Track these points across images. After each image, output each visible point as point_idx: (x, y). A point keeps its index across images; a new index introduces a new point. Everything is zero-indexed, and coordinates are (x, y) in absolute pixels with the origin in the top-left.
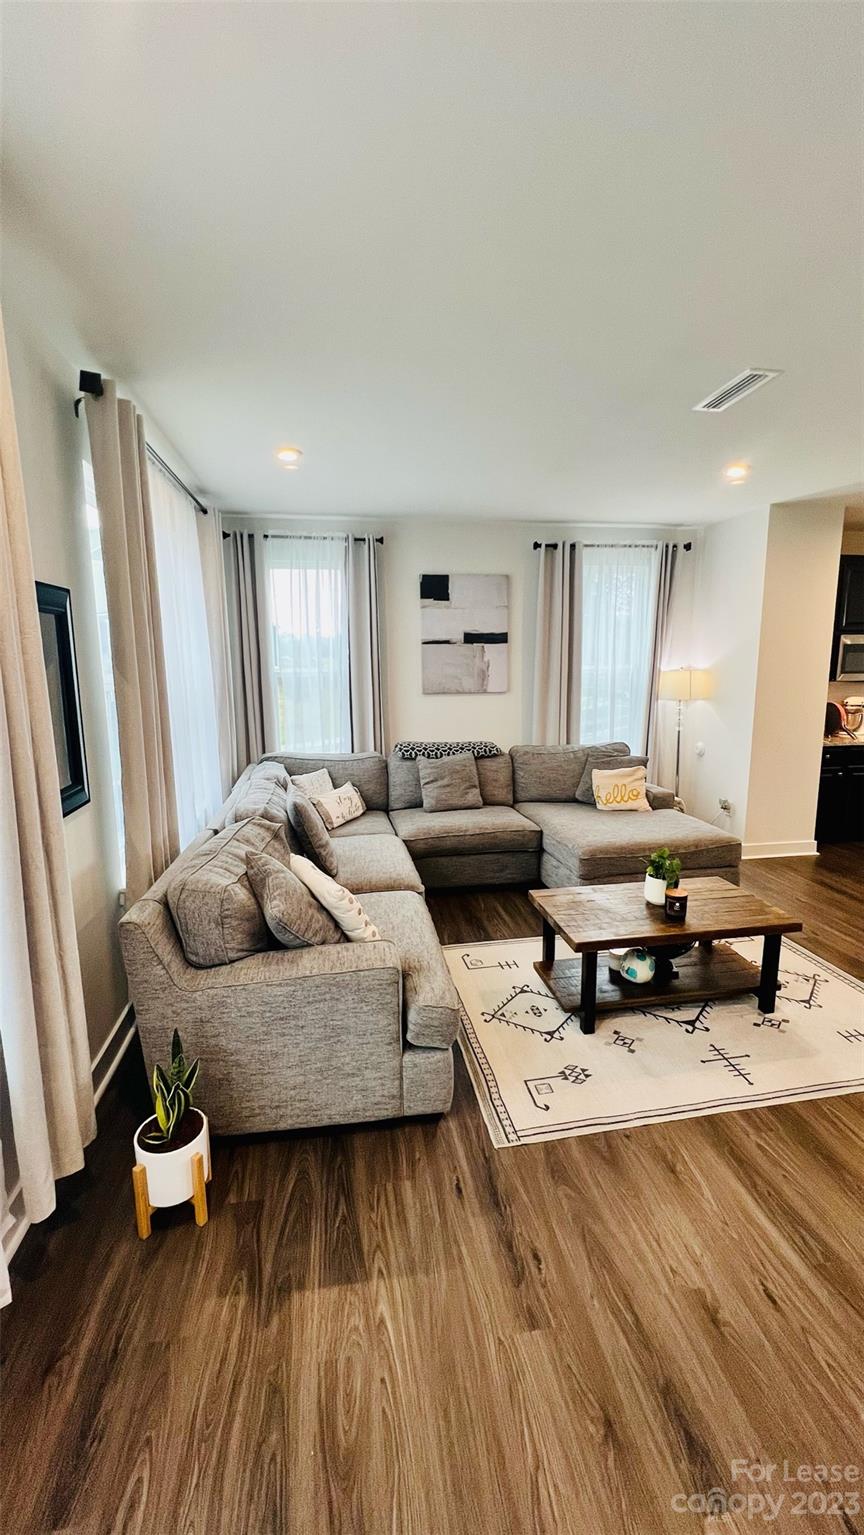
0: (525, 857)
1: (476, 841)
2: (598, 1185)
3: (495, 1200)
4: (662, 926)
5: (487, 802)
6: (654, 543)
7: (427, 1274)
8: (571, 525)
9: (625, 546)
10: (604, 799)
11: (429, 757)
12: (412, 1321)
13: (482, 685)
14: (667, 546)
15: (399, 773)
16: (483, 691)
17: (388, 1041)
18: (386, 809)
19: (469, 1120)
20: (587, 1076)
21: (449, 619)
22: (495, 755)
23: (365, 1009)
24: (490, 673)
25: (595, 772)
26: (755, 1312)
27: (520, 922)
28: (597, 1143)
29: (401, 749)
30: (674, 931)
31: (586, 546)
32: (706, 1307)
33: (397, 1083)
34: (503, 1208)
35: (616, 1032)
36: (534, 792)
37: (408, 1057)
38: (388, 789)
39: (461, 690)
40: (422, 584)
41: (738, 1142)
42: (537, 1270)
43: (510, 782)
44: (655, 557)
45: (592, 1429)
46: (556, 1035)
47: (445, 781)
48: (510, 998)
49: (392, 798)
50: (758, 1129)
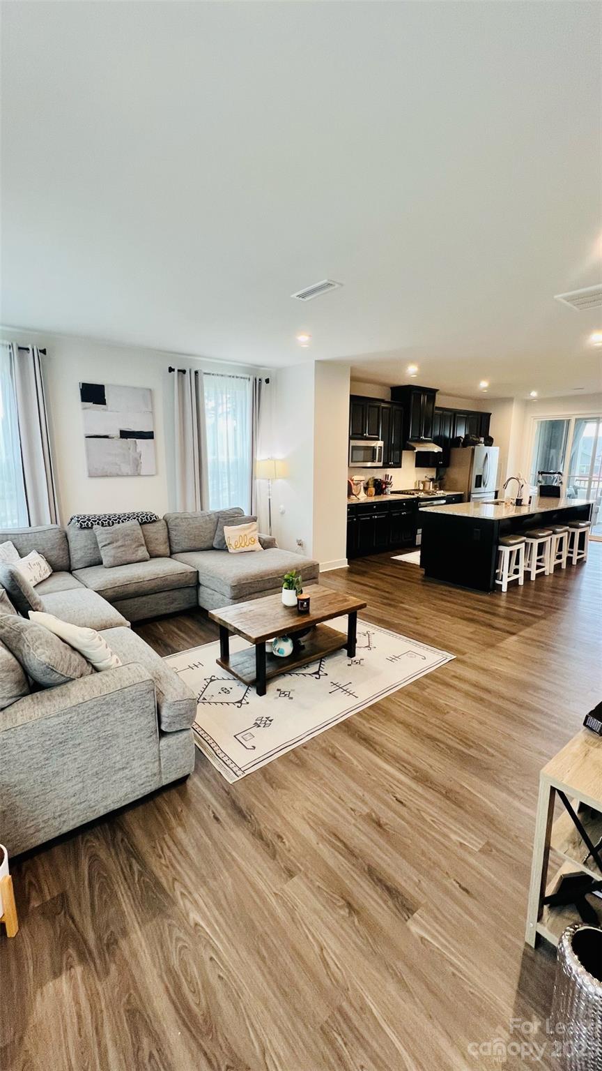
0: (187, 591)
1: (153, 584)
2: (298, 780)
3: (241, 814)
4: (297, 619)
5: (153, 556)
6: (248, 376)
7: (215, 879)
8: (196, 358)
9: (230, 376)
10: (233, 545)
11: (103, 525)
12: (217, 913)
13: (137, 470)
14: (256, 380)
15: (79, 542)
16: (137, 474)
17: (149, 735)
18: (69, 570)
19: (207, 774)
20: (271, 721)
21: (108, 419)
22: (154, 521)
23: (130, 716)
24: (142, 461)
25: (226, 528)
26: (395, 812)
27: (193, 636)
28: (290, 758)
29: (78, 521)
30: (307, 620)
31: (205, 374)
32: (373, 820)
33: (157, 763)
34: (249, 818)
35: (278, 690)
36: (185, 545)
37: (164, 742)
38: (69, 554)
39: (120, 473)
40: (82, 390)
41: (361, 730)
42: (283, 844)
43: (167, 540)
44: (249, 386)
45: (342, 912)
46: (244, 702)
47: (119, 543)
48: (205, 687)
49: (73, 561)
50: (368, 721)
